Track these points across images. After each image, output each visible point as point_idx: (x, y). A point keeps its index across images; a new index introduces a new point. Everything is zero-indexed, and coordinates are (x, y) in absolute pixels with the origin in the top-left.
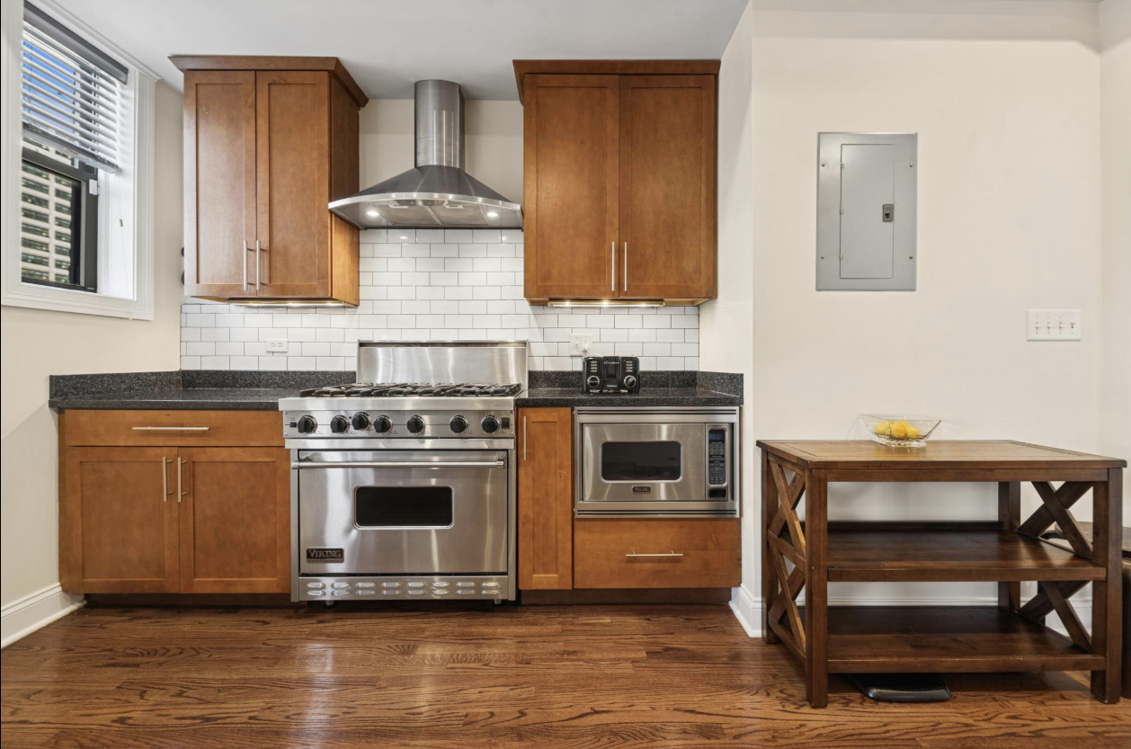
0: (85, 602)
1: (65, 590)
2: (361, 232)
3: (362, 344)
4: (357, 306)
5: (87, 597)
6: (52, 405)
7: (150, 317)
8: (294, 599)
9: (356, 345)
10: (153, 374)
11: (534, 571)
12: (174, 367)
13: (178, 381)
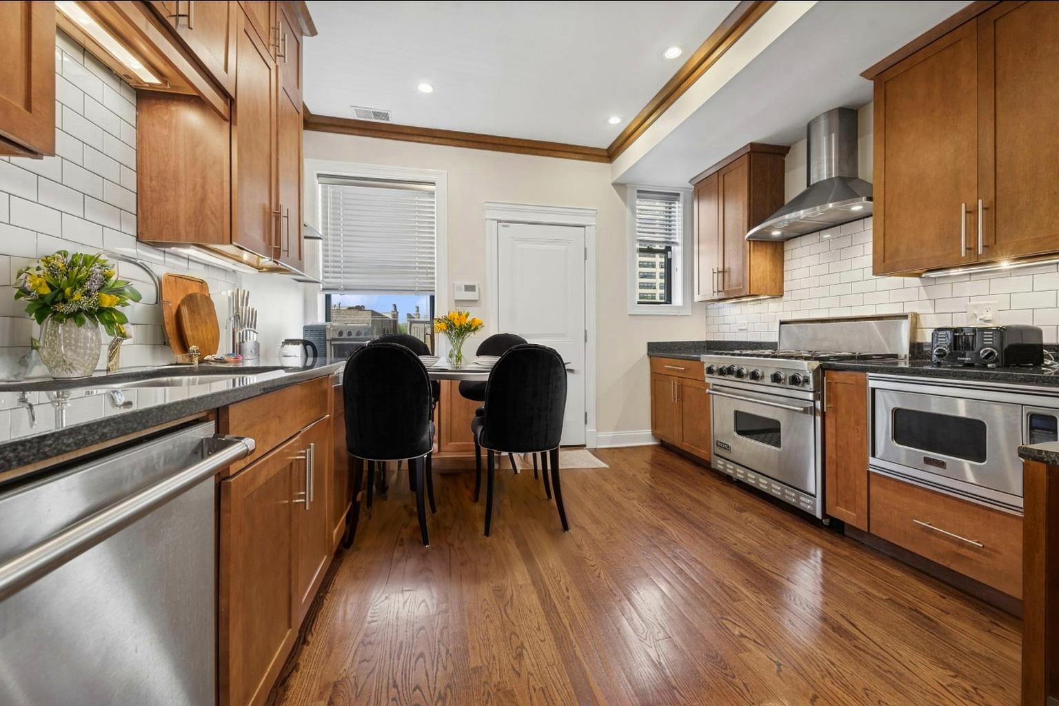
0: (660, 443)
1: (652, 434)
2: (785, 243)
3: (782, 323)
4: (782, 296)
5: (661, 441)
6: (648, 354)
7: (690, 314)
8: (713, 467)
9: (778, 323)
10: (690, 342)
11: (837, 504)
12: (703, 339)
13: (704, 346)
